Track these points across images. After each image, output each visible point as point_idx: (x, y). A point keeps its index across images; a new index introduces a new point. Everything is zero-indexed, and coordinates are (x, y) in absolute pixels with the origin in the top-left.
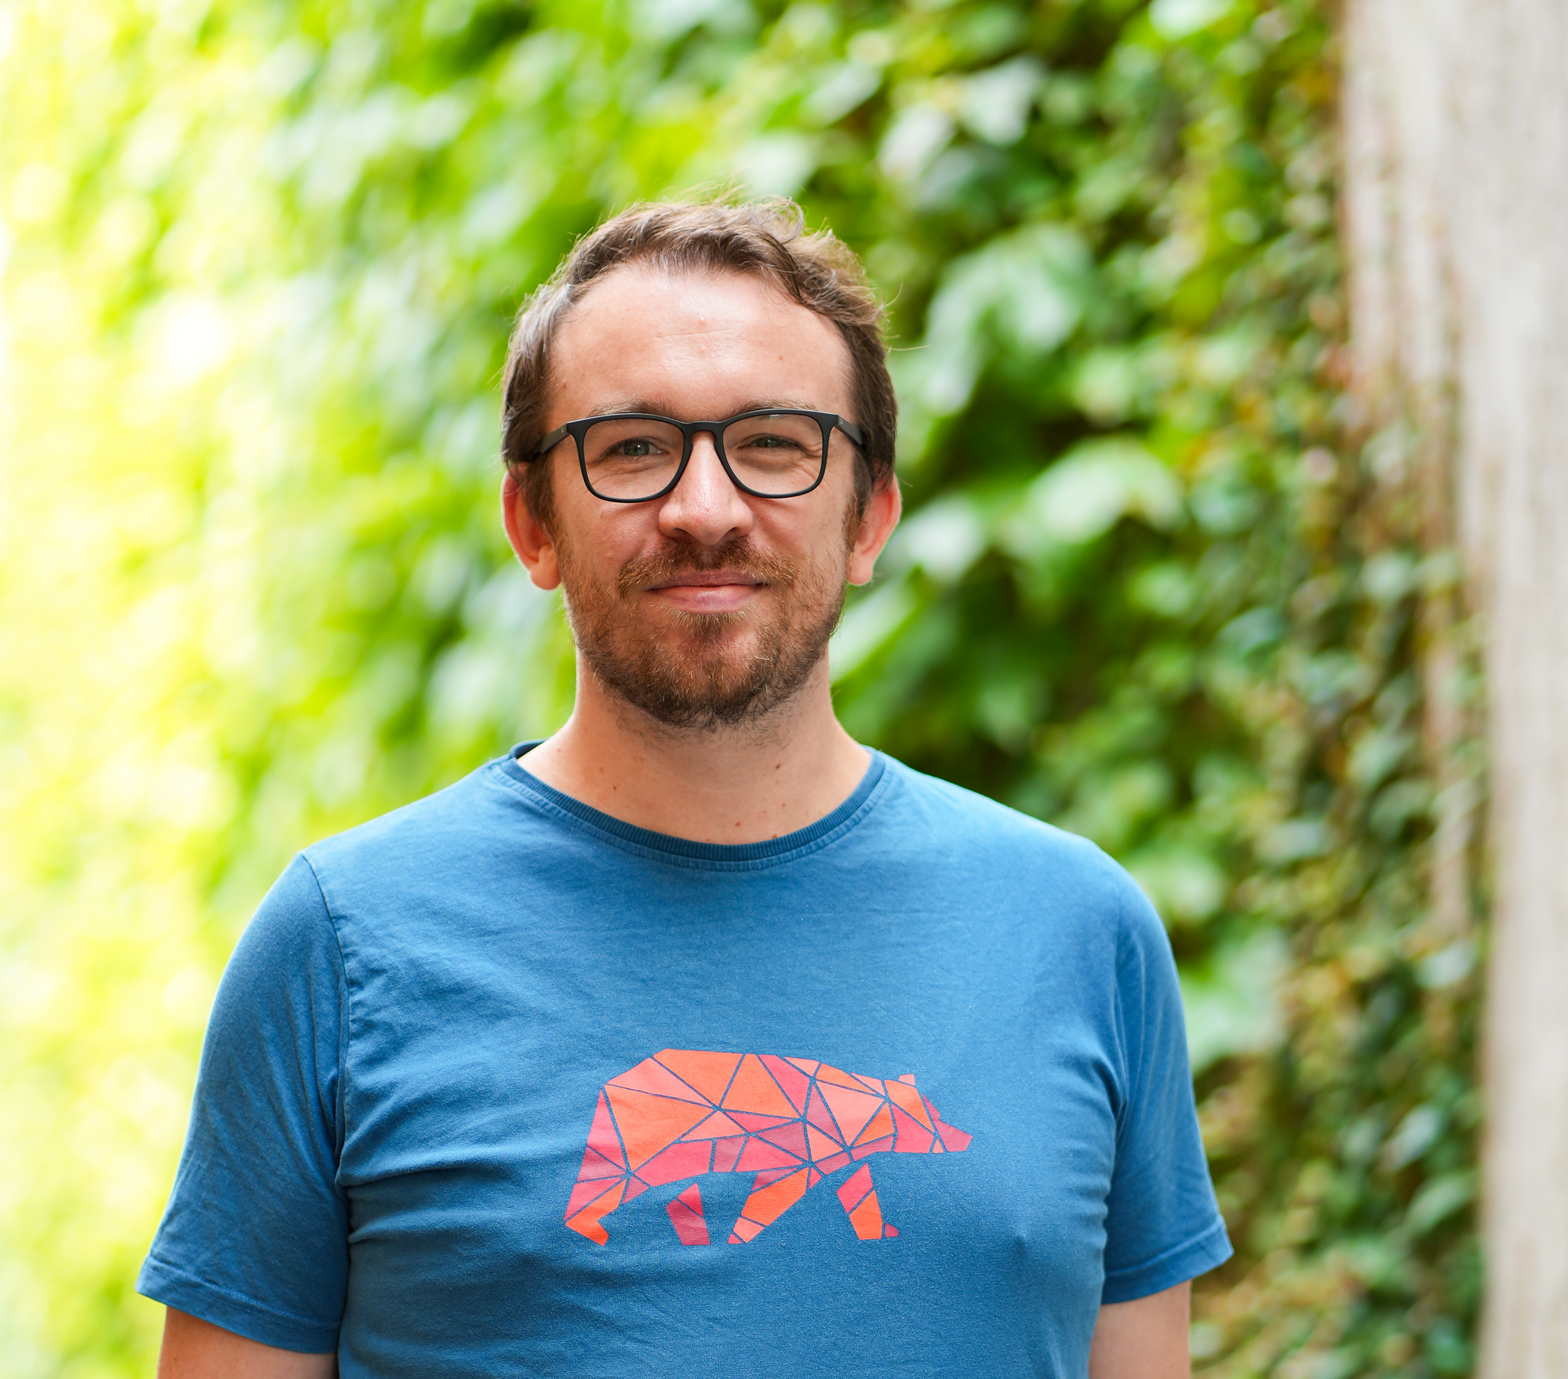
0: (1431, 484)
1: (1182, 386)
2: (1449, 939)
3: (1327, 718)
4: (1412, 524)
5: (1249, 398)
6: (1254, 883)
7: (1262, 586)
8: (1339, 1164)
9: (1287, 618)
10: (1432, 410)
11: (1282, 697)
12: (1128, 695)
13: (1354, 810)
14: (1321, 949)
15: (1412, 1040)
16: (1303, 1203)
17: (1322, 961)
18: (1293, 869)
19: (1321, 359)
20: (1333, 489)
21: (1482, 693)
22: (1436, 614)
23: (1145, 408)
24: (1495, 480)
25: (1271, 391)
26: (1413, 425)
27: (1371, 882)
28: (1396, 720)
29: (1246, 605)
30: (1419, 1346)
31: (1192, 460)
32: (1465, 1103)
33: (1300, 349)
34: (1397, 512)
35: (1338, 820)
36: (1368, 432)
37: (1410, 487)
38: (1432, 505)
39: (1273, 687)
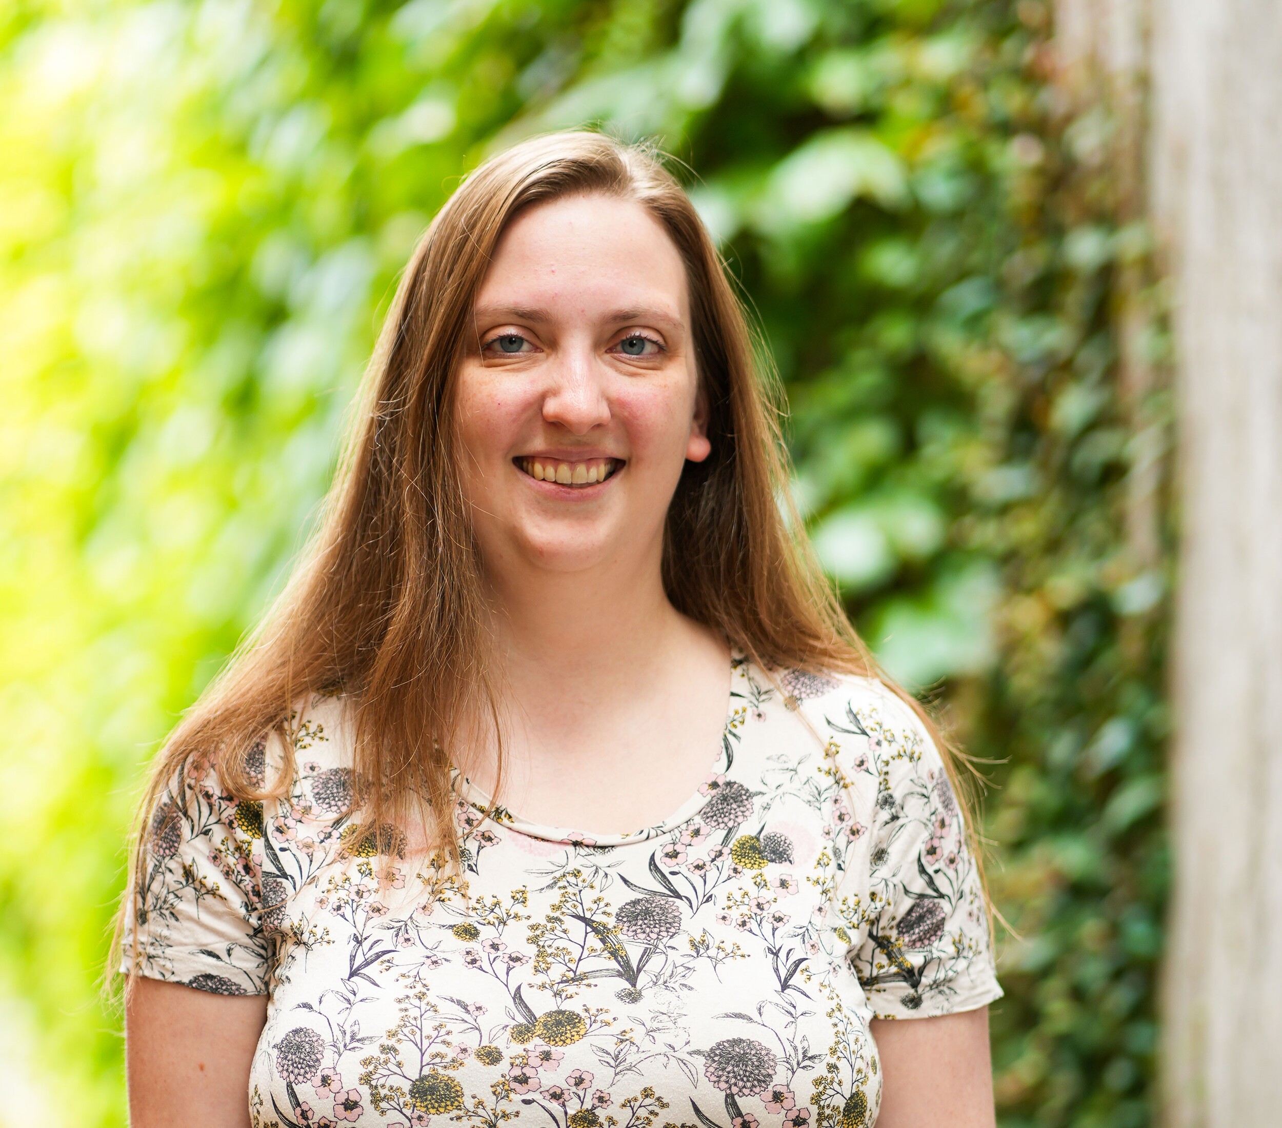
0: (1126, 165)
1: (907, 82)
2: (1139, 570)
3: (1034, 375)
4: (1110, 201)
5: (967, 90)
6: (968, 520)
7: (976, 258)
8: (1043, 770)
9: (999, 286)
10: (1127, 98)
11: (994, 357)
12: (859, 356)
13: (1058, 456)
14: (1029, 579)
15: (1109, 660)
16: (1012, 804)
17: (1030, 591)
18: (1004, 510)
19: (1028, 55)
20: (1040, 171)
21: (1170, 352)
22: (1129, 279)
23: (875, 102)
24: (1181, 159)
25: (984, 83)
26: (1109, 112)
27: (1073, 519)
28: (1095, 376)
29: (962, 274)
30: (1115, 931)
31: (915, 146)
32: (1153, 714)
33: (1009, 46)
34: (1094, 190)
35: (1044, 465)
36: (1069, 118)
37: (1107, 168)
38: (1126, 183)
39: (986, 347)
